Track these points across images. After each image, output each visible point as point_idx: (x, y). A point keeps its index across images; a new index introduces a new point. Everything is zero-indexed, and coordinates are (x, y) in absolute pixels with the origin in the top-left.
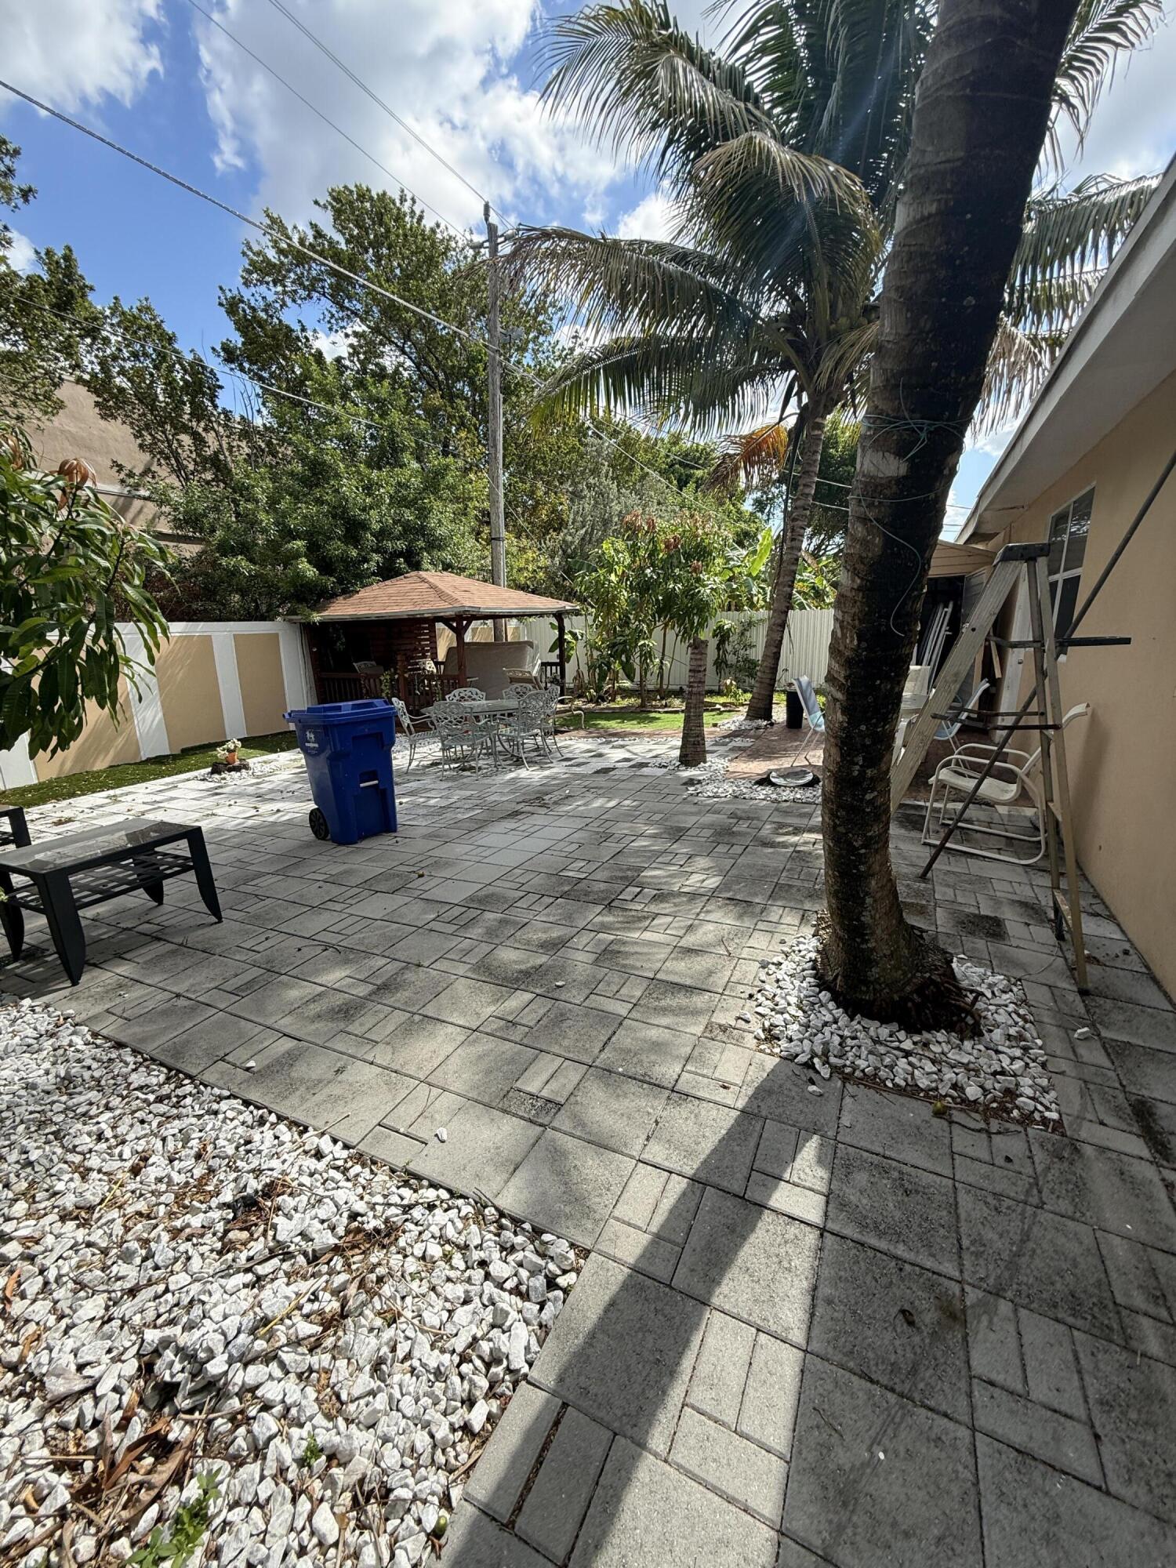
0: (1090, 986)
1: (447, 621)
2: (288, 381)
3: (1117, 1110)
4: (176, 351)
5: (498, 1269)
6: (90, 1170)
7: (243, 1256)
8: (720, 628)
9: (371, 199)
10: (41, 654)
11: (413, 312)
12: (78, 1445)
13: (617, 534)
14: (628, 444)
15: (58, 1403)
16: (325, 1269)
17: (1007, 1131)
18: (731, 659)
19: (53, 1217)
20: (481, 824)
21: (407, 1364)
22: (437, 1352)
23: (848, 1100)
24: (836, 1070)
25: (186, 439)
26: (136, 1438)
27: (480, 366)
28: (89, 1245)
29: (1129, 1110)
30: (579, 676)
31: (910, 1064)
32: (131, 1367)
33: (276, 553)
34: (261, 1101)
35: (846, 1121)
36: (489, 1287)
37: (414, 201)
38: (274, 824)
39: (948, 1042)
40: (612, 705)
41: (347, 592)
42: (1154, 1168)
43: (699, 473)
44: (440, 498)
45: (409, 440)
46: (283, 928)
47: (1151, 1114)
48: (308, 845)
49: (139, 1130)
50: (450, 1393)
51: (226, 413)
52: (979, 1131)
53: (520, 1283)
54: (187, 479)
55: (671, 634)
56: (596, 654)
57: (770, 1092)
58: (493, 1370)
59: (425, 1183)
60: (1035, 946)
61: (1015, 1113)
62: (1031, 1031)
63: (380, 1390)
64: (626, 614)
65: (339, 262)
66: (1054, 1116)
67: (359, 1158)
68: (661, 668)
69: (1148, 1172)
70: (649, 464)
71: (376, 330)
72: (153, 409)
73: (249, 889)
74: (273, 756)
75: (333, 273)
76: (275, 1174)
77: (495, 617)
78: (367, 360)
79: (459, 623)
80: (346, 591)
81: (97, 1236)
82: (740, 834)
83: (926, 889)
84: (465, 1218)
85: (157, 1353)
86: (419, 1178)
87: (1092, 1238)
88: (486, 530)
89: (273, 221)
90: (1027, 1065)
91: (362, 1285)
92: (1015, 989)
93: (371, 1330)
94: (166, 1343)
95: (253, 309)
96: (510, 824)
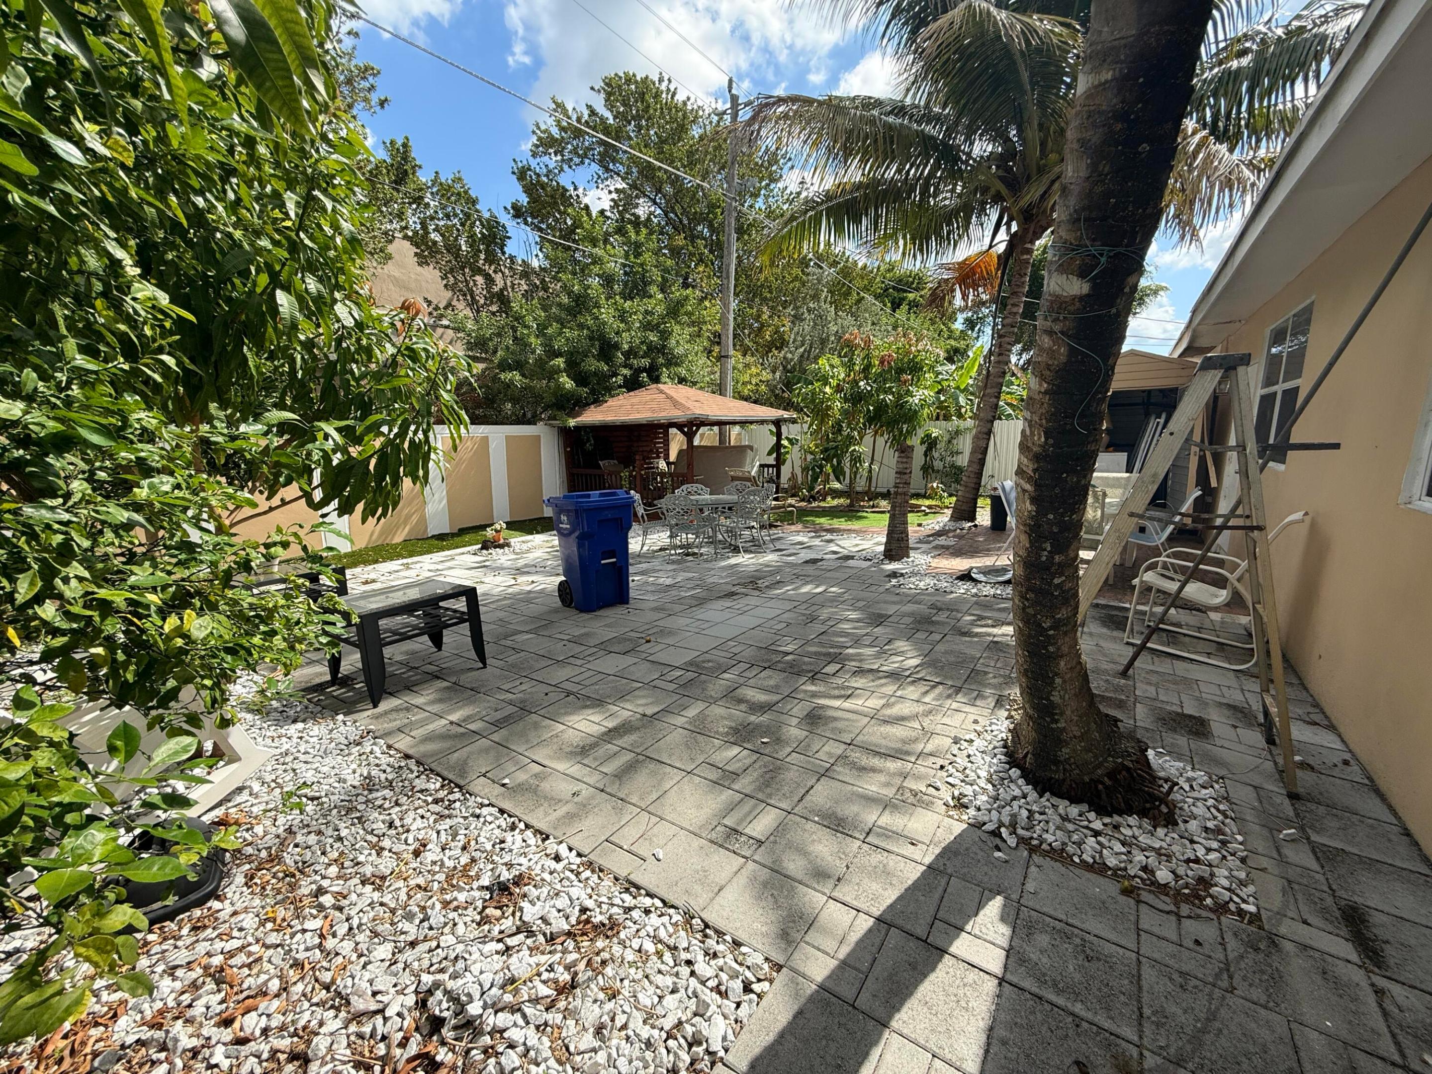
0: (1301, 790)
1: (679, 426)
2: (561, 230)
3: (1324, 912)
4: (477, 211)
5: (703, 968)
6: (382, 849)
7: (496, 929)
8: (928, 436)
9: (636, 82)
10: (378, 443)
11: (666, 171)
12: (371, 1052)
13: (832, 351)
14: (846, 272)
15: (358, 1017)
16: (559, 948)
17: (1199, 917)
18: (938, 464)
19: (356, 881)
20: (701, 602)
21: (623, 1033)
22: (648, 1027)
23: (1033, 869)
24: (1023, 841)
25: (480, 279)
26: (413, 1053)
27: (719, 211)
28: (382, 904)
29: (1338, 914)
30: (793, 476)
31: (1099, 843)
32: (410, 1000)
33: (543, 370)
34: (514, 811)
35: (1030, 886)
36: (693, 982)
37: (670, 81)
38: (530, 592)
39: (1140, 827)
40: (822, 504)
41: (597, 402)
42: (1362, 972)
43: (911, 296)
44: (679, 323)
45: (656, 275)
46: (534, 676)
47: (1363, 921)
48: (556, 611)
49: (419, 823)
50: (658, 1061)
51: (512, 258)
52: (1168, 913)
53: (720, 984)
54: (478, 311)
55: (881, 441)
56: (810, 457)
57: (956, 854)
58: (694, 1049)
59: (643, 892)
60: (1242, 748)
61: (1209, 901)
62: (1231, 827)
63: (600, 1048)
64: (839, 423)
65: (607, 133)
66: (1252, 909)
67: (590, 865)
68: (870, 471)
69: (1358, 976)
70: (866, 289)
71: (633, 186)
72: (457, 256)
73: (508, 643)
74: (530, 537)
75: (602, 143)
76: (523, 868)
77: (720, 423)
78: (625, 210)
79: (690, 429)
80: (597, 400)
81: (386, 899)
82: (938, 623)
83: (1126, 686)
84: (675, 925)
85: (430, 992)
86: (638, 888)
87: (1285, 1028)
88: (717, 349)
89: (558, 105)
90: (1224, 857)
91: (589, 963)
92: (1216, 786)
93: (595, 1001)
94: (437, 985)
95: (538, 175)
96: (727, 603)
